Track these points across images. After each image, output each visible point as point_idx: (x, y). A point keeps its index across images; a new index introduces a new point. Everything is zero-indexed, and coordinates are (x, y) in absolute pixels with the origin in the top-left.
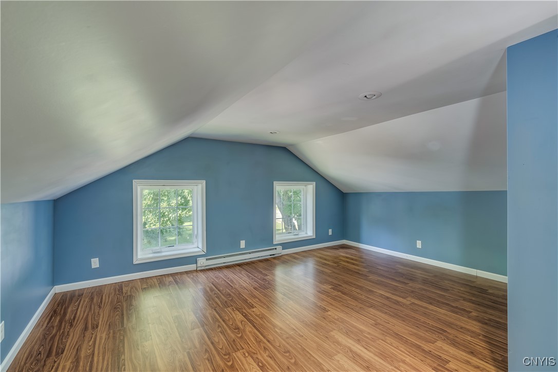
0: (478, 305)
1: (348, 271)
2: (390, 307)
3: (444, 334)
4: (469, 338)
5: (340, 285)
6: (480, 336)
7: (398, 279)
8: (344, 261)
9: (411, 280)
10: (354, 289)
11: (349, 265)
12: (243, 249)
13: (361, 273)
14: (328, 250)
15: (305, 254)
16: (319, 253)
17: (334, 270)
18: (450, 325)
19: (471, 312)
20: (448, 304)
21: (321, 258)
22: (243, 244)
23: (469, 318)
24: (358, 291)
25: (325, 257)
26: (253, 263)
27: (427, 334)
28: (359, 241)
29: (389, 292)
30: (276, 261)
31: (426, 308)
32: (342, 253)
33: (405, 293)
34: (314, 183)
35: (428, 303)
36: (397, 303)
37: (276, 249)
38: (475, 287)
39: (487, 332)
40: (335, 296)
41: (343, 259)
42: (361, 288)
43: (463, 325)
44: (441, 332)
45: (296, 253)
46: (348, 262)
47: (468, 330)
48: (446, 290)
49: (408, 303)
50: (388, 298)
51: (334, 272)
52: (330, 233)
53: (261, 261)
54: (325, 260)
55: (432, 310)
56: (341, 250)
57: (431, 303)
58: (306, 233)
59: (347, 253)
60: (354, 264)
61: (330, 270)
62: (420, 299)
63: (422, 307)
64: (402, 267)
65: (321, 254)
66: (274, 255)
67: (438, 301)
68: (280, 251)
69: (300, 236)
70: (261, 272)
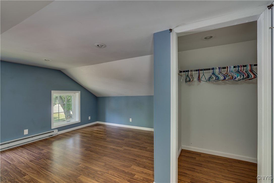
0: (150, 144)
1: (97, 138)
2: (114, 154)
3: (136, 161)
4: (145, 160)
5: (90, 147)
6: (149, 158)
7: (120, 138)
8: (95, 133)
9: (126, 137)
10: (97, 148)
11: (98, 134)
12: (26, 135)
13: (103, 138)
14: (88, 128)
15: (73, 132)
16: (82, 130)
17: (89, 139)
18: (138, 156)
19: (147, 148)
20: (139, 146)
21: (83, 133)
22: (26, 132)
23: (146, 151)
24: (100, 148)
25: (85, 132)
26: (34, 143)
27: (128, 163)
28: (105, 121)
29: (115, 146)
30: (53, 139)
31: (130, 150)
32: (95, 129)
33: (122, 144)
34: (80, 92)
35: (131, 148)
36: (118, 150)
37: (53, 131)
38: (150, 136)
39: (151, 155)
40: (86, 154)
41: (95, 132)
42: (101, 146)
43: (143, 155)
44: (134, 160)
45: (68, 132)
46: (97, 133)
47: (145, 157)
48: (139, 140)
49: (123, 149)
50: (114, 149)
51: (88, 140)
52: (90, 118)
53: (40, 141)
54: (85, 134)
55: (132, 151)
56: (95, 127)
57: (132, 147)
58: (75, 120)
59: (98, 128)
60: (100, 134)
61: (87, 139)
62: (128, 146)
63: (128, 150)
64: (123, 132)
65: (83, 131)
66: (52, 135)
67: (136, 146)
68: (56, 132)
69: (71, 122)
70: (39, 149)
